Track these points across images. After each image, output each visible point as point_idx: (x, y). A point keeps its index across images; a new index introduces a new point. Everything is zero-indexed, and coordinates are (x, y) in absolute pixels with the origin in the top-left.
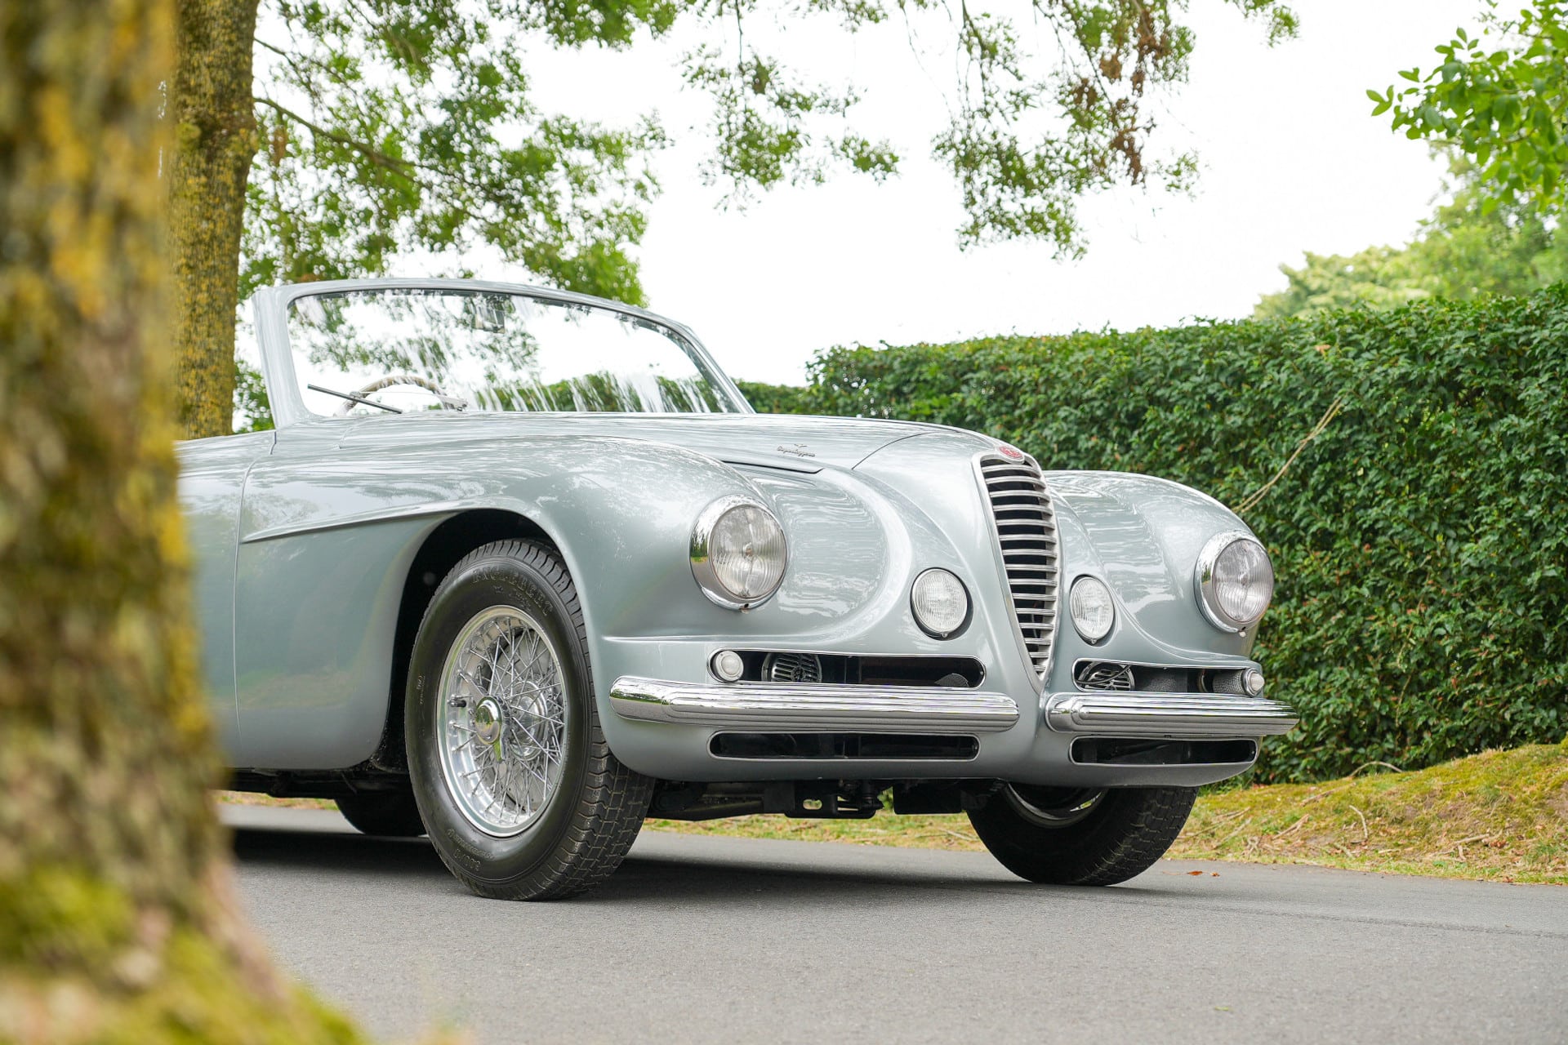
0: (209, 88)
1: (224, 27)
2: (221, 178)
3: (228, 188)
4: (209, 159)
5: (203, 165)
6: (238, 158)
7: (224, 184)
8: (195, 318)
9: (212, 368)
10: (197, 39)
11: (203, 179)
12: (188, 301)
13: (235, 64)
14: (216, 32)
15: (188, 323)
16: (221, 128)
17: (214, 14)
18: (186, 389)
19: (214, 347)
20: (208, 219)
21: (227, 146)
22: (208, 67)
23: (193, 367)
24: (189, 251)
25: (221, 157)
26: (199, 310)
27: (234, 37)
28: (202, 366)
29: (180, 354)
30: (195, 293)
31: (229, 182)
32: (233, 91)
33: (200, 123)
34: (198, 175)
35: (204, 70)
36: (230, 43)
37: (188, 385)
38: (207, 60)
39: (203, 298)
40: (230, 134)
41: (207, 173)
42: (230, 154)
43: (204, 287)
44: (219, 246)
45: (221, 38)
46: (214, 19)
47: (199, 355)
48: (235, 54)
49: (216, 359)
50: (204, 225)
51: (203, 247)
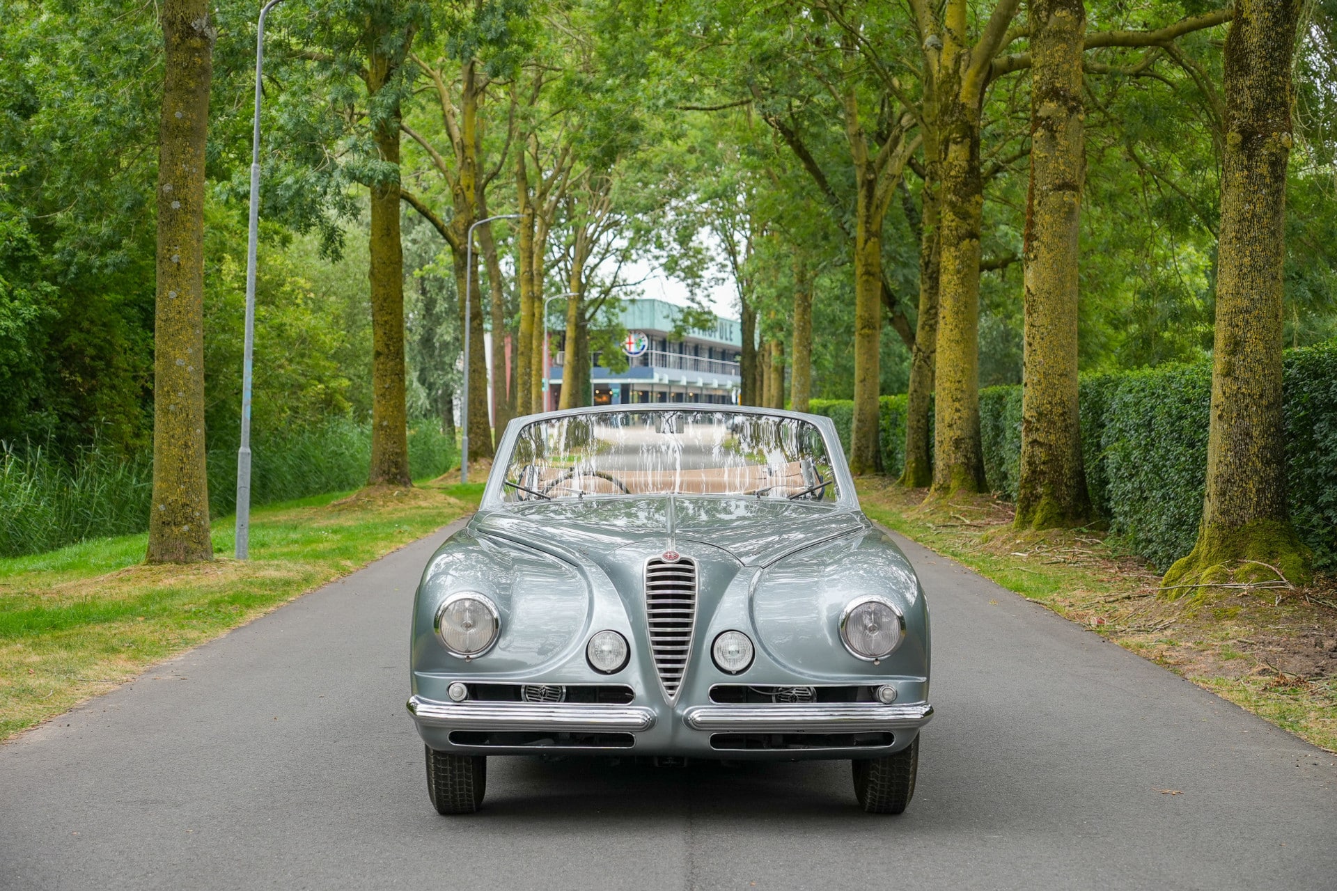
0: (1250, 104)
1: (1259, 57)
2: (1259, 171)
3: (1265, 178)
4: (1250, 158)
5: (1245, 163)
6: (1272, 154)
7: (1261, 175)
8: (1242, 276)
9: (1256, 313)
10: (1241, 69)
11: (1246, 173)
12: (1237, 263)
13: (1269, 84)
14: (1254, 62)
15: (1237, 280)
16: (1258, 133)
17: (1253, 48)
18: (1236, 329)
19: (1257, 297)
20: (1249, 202)
21: (1262, 147)
22: (1249, 88)
23: (1241, 312)
24: (1237, 227)
25: (1258, 155)
26: (1245, 270)
27: (1268, 64)
28: (1247, 312)
29: (1232, 303)
30: (1242, 258)
31: (1265, 173)
32: (1269, 104)
33: (1242, 131)
34: (1242, 170)
35: (1246, 90)
36: (1265, 68)
37: (1237, 326)
38: (1248, 83)
39: (1247, 260)
40: (1264, 137)
41: (1248, 168)
42: (1265, 152)
43: (1248, 253)
44: (1258, 222)
45: (1258, 66)
46: (1253, 52)
47: (1244, 303)
48: (1269, 76)
49: (1259, 306)
50: (1247, 207)
51: (1247, 223)
